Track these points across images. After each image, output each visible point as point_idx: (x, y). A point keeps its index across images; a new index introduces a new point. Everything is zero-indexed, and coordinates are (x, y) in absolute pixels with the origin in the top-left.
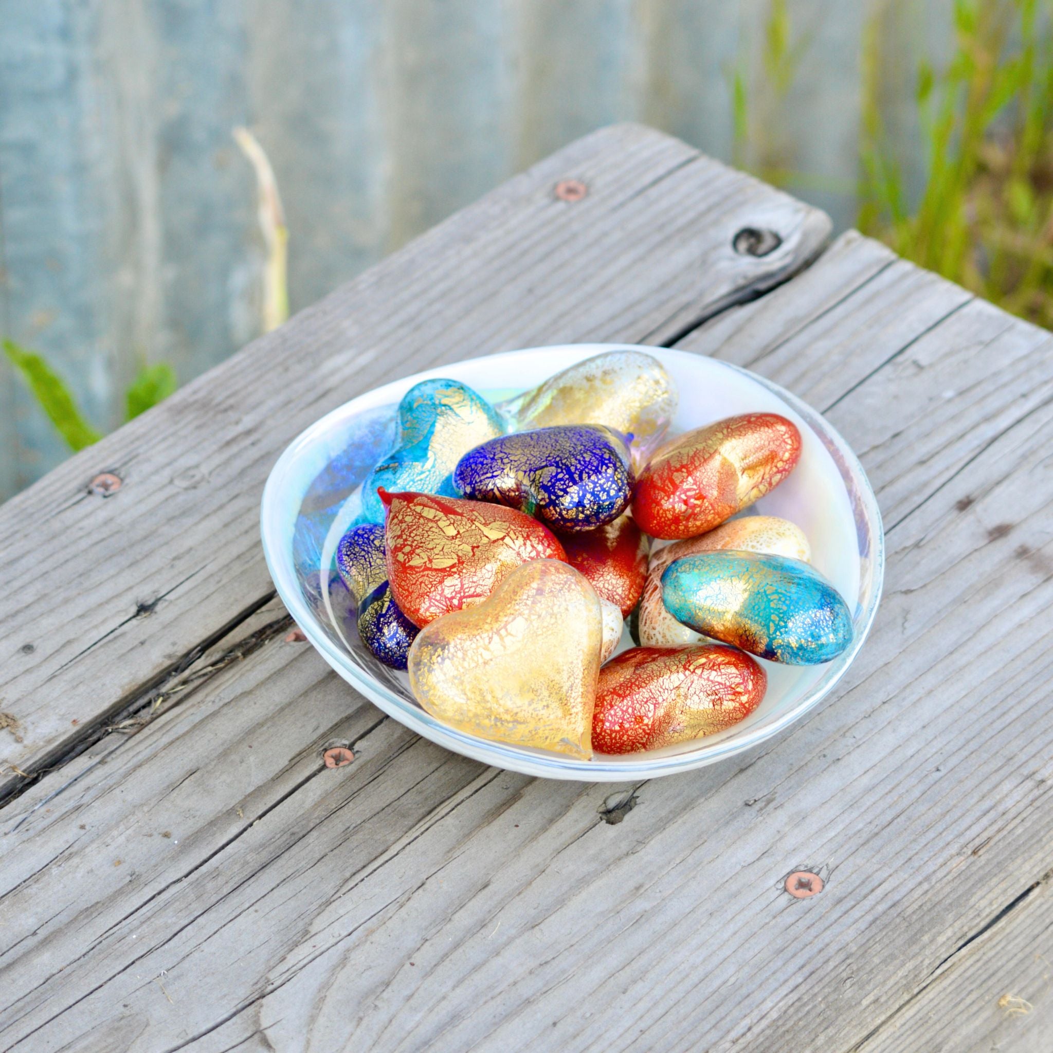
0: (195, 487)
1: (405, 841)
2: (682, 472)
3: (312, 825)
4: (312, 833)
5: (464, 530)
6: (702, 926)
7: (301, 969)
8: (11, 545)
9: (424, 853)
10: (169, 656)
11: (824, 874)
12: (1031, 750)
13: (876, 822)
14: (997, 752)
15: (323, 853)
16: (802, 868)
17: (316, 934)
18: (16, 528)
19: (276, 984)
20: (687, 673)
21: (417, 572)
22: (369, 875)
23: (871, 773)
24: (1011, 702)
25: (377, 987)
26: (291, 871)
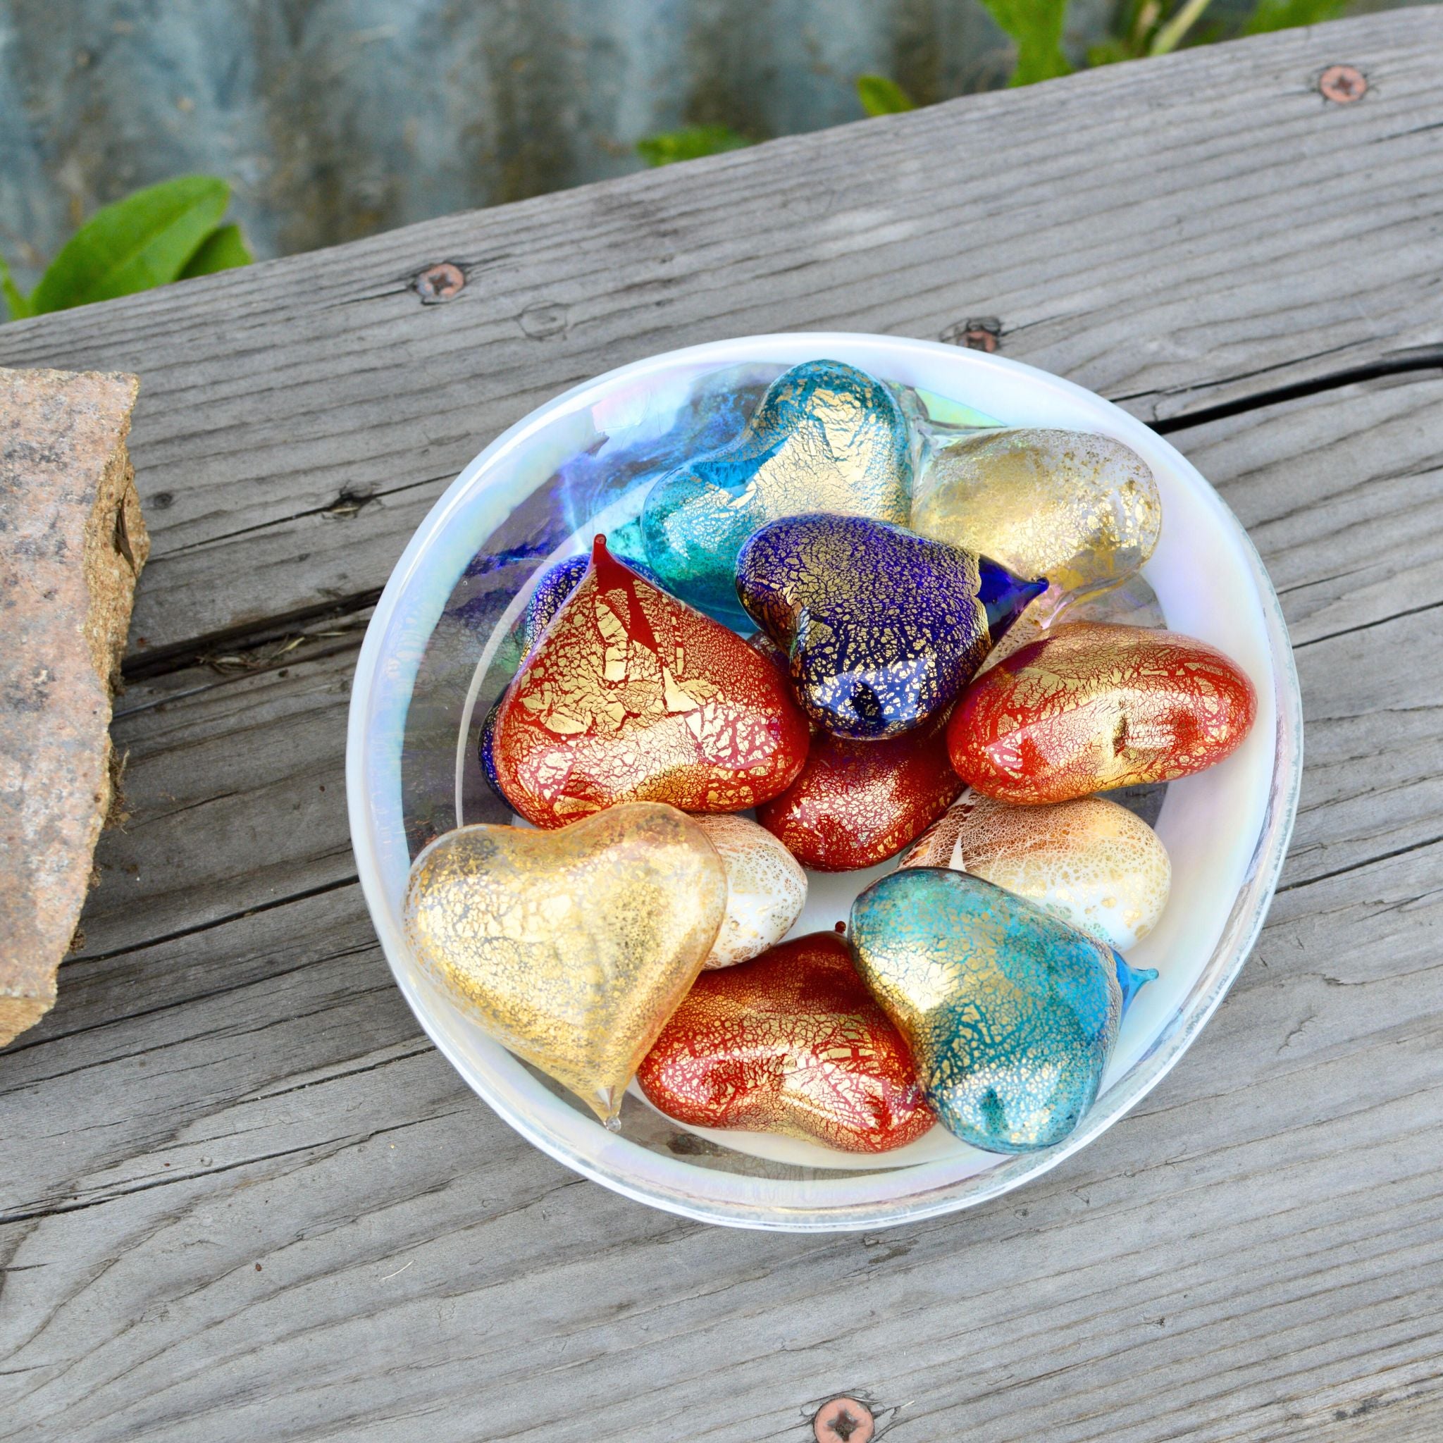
0: (540, 339)
1: (398, 1051)
2: (1016, 719)
3: (304, 960)
4: (295, 973)
5: (639, 677)
6: (659, 1422)
7: (125, 1193)
8: (262, 325)
9: (406, 1084)
10: (328, 592)
11: (882, 1422)
12: (1315, 1356)
13: (1015, 1370)
14: (1263, 1337)
15: (284, 1015)
16: (860, 1395)
17: (186, 1144)
18: (288, 301)
19: (81, 1201)
20: (813, 1061)
21: (523, 721)
22: (317, 1083)
23: (1067, 1279)
24: (1345, 1254)
25: (189, 1281)
26: (228, 1022)
